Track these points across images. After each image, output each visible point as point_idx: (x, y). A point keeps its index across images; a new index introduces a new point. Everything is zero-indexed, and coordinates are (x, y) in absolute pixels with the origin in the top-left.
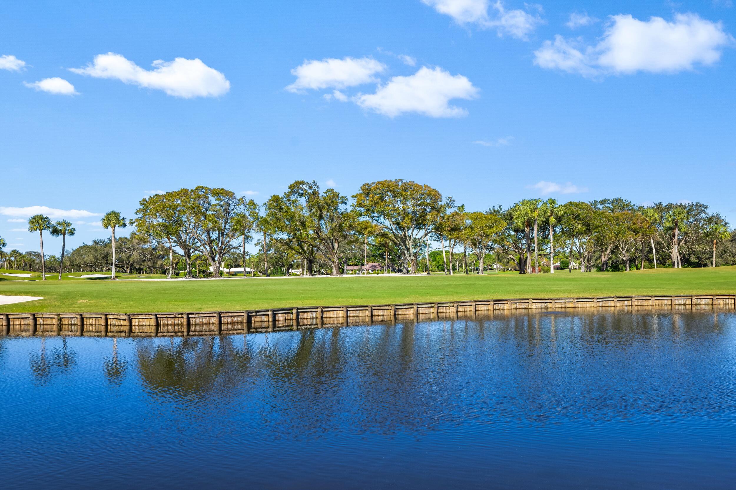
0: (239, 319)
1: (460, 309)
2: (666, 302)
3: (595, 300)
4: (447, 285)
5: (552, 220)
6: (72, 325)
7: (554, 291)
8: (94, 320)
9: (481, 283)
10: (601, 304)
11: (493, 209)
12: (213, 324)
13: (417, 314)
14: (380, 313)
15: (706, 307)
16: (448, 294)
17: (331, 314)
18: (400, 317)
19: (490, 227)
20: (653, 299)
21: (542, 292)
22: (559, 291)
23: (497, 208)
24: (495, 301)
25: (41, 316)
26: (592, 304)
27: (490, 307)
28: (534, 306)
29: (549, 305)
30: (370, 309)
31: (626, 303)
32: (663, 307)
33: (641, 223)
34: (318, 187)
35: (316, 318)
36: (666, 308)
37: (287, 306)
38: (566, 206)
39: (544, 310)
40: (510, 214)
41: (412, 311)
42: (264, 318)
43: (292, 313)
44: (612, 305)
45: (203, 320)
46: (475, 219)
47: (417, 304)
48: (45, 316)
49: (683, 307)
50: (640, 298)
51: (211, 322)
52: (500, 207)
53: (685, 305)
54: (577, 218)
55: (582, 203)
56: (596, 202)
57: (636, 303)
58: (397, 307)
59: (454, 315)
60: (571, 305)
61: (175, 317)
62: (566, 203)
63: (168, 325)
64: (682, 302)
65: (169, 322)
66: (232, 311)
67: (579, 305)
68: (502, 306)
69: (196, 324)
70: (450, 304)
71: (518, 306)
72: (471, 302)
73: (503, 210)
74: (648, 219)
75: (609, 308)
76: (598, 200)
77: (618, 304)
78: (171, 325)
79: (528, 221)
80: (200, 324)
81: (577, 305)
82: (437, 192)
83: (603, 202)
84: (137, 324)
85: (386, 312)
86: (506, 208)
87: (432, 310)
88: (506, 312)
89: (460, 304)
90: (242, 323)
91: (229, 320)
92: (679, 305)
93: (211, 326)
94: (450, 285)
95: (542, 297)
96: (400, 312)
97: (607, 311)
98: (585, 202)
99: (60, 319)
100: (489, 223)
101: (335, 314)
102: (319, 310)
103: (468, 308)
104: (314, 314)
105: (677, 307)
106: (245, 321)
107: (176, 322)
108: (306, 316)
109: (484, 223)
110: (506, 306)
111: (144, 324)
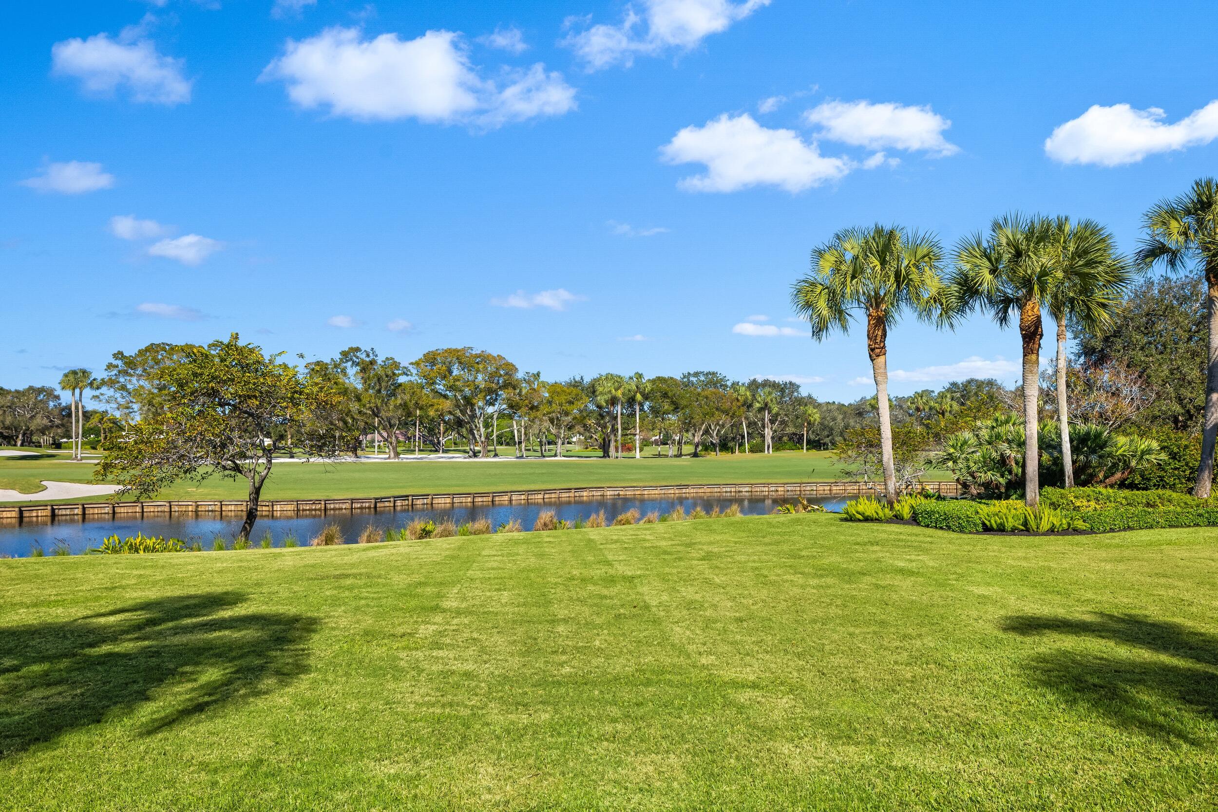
0: (367, 505)
1: (546, 496)
2: (716, 490)
3: (659, 488)
4: (530, 474)
5: (639, 397)
6: (209, 511)
7: (628, 480)
8: (233, 506)
9: (562, 471)
10: (663, 492)
11: (574, 379)
12: (345, 509)
13: (511, 500)
14: (480, 499)
15: (747, 494)
16: (534, 483)
17: (440, 501)
18: (497, 502)
19: (571, 403)
20: (705, 487)
21: (616, 480)
22: (632, 480)
23: (578, 379)
24: (575, 489)
25: (177, 503)
26: (656, 492)
27: (572, 494)
28: (608, 493)
29: (621, 493)
30: (472, 496)
31: (684, 491)
32: (713, 494)
33: (732, 403)
34: (376, 356)
35: (427, 504)
36: (716, 494)
37: (405, 494)
38: (653, 381)
39: (616, 497)
40: (593, 386)
41: (506, 498)
42: (387, 504)
43: (408, 500)
44: (673, 492)
45: (337, 506)
46: (554, 392)
47: (511, 492)
48: (180, 503)
49: (729, 494)
50: (694, 486)
51: (344, 507)
52: (582, 378)
53: (731, 492)
54: (665, 395)
55: (672, 378)
56: (689, 374)
57: (692, 491)
58: (494, 494)
59: (541, 501)
60: (638, 492)
61: (314, 503)
62: (654, 377)
63: (306, 510)
64: (729, 490)
65: (308, 508)
66: (361, 497)
67: (646, 492)
68: (582, 494)
69: (331, 509)
70: (538, 491)
71: (595, 493)
72: (555, 490)
73: (585, 382)
74: (739, 398)
75: (670, 495)
76: (692, 372)
77: (677, 492)
78: (309, 510)
79: (611, 400)
80: (334, 509)
81: (644, 493)
82: (513, 366)
83: (696, 374)
84: (279, 509)
85: (485, 499)
86: (587, 380)
87: (523, 497)
88: (585, 498)
89: (546, 491)
90: (369, 508)
91: (359, 506)
92: (726, 492)
93: (344, 510)
94: (534, 473)
95: (615, 486)
96: (497, 499)
97: (669, 497)
98: (675, 377)
99: (197, 506)
100: (569, 398)
101: (443, 501)
102: (430, 497)
103: (553, 496)
104: (425, 500)
105: (724, 494)
106: (372, 506)
107: (313, 507)
108: (418, 502)
109: (563, 398)
110: (585, 494)
111: (285, 509)
